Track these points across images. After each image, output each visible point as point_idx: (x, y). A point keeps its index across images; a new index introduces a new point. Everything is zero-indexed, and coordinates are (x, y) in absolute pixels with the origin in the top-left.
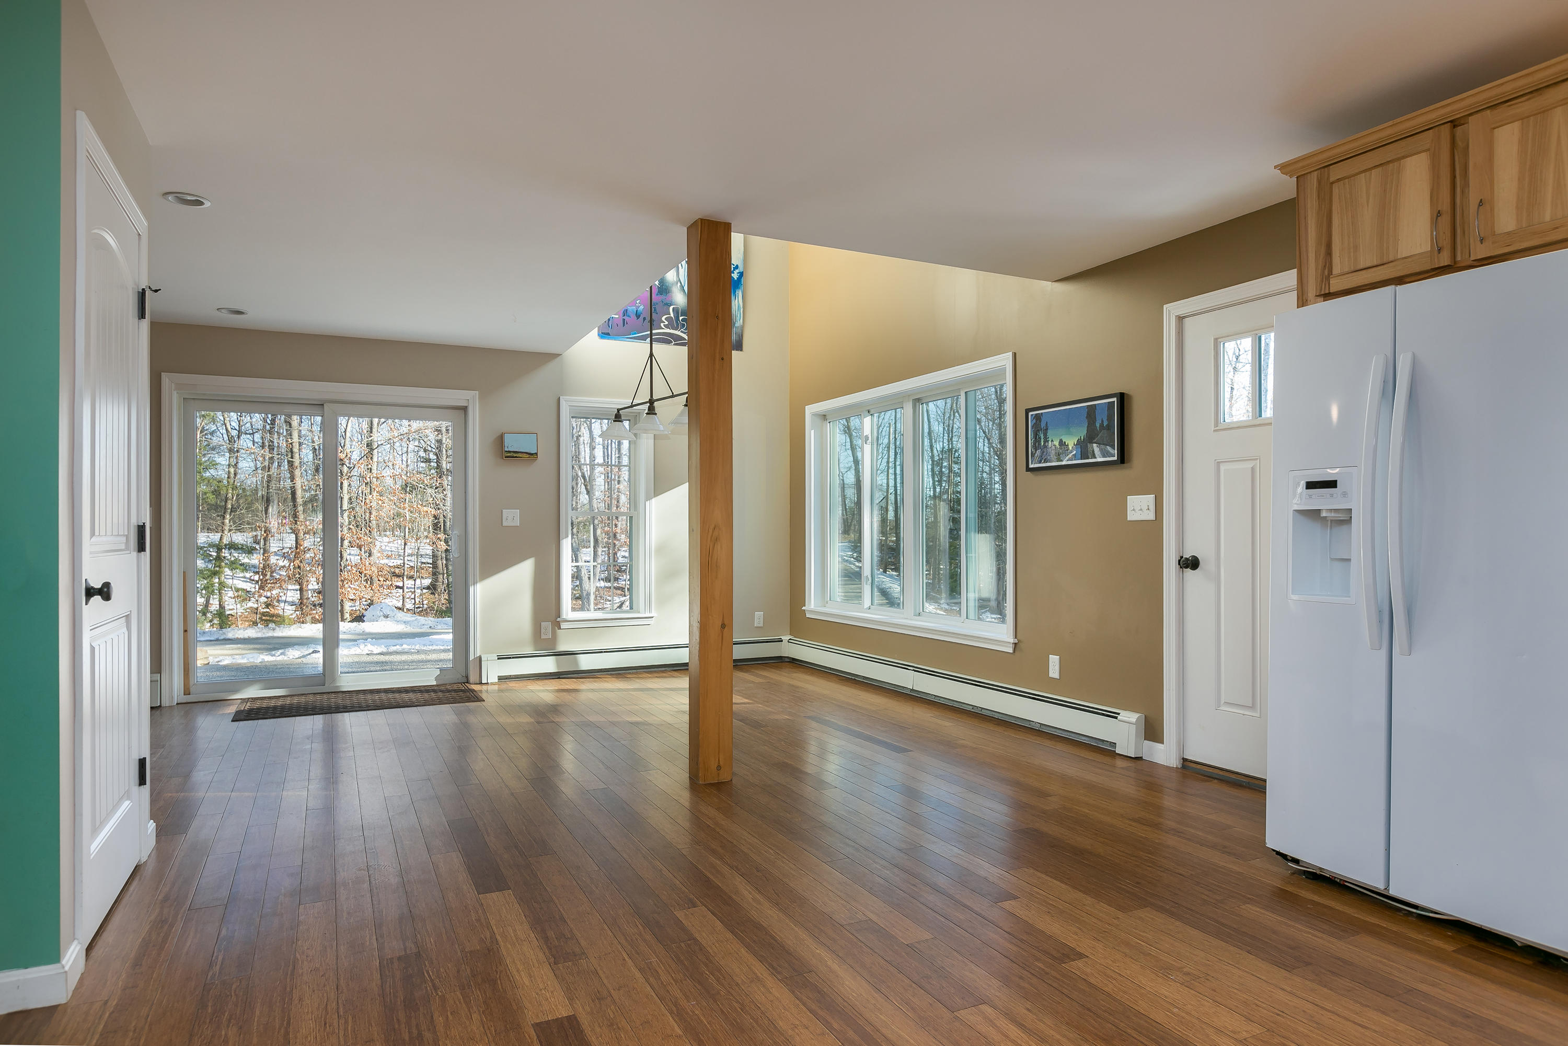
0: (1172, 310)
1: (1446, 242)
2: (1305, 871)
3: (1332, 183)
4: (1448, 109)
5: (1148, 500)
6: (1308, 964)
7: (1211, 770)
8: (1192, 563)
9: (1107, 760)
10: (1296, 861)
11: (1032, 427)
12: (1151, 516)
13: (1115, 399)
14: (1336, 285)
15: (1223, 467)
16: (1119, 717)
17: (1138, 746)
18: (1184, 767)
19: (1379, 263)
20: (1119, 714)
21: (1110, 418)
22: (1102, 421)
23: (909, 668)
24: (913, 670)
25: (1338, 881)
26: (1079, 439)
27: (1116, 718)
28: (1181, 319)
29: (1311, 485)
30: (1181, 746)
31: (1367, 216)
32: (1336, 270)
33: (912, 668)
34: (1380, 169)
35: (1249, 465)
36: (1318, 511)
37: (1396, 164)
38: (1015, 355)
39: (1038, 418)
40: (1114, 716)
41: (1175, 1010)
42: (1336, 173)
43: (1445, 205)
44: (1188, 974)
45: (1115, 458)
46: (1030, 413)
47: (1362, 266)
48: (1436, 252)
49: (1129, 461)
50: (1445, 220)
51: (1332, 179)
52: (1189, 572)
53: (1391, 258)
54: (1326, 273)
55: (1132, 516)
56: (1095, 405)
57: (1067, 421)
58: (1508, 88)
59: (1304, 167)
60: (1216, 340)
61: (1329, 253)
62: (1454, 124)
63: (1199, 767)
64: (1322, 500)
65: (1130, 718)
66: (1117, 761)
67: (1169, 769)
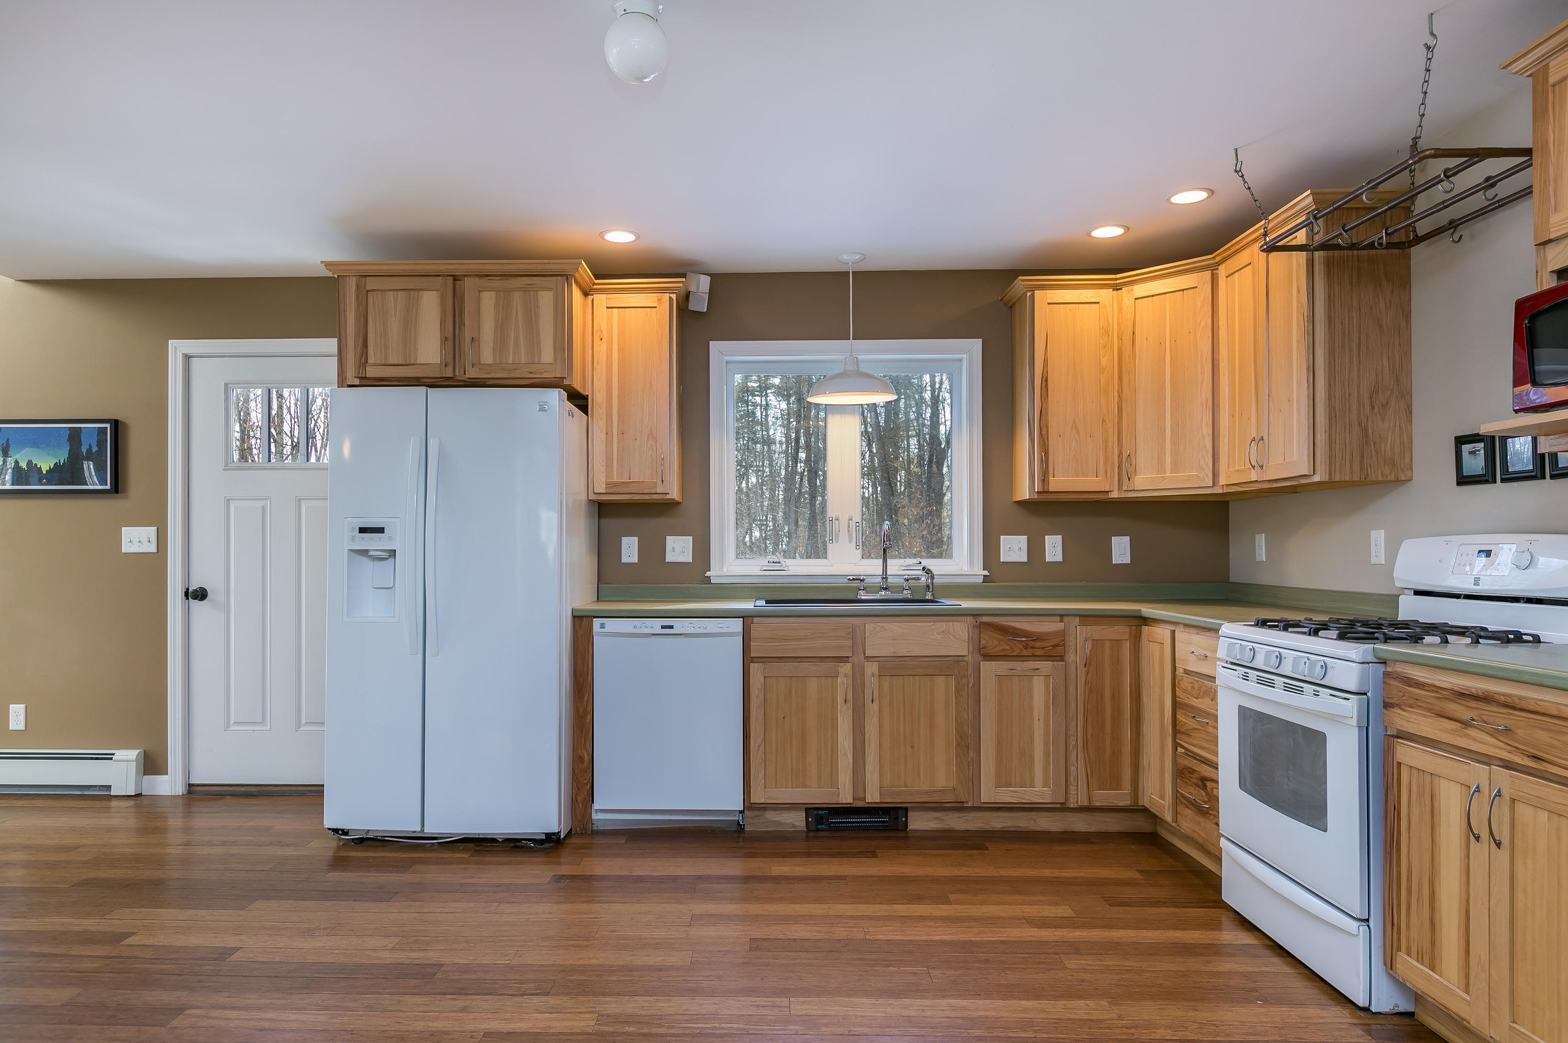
0: (177, 348)
1: (450, 361)
2: (353, 839)
3: (368, 291)
4: (451, 267)
5: (151, 532)
6: (397, 893)
7: (220, 789)
8: (201, 595)
9: (104, 803)
10: (345, 832)
12: (152, 548)
13: (108, 425)
14: (371, 372)
15: (232, 505)
16: (114, 757)
17: (138, 783)
18: (189, 792)
19: (404, 363)
20: (113, 754)
21: (101, 444)
22: (90, 446)
25: (380, 838)
26: (57, 463)
27: (111, 759)
28: (187, 358)
29: (362, 530)
30: (187, 773)
31: (395, 326)
32: (371, 360)
34: (404, 292)
35: (261, 503)
36: (367, 551)
37: (416, 293)
40: (109, 758)
41: (336, 951)
42: (371, 284)
43: (450, 335)
44: (324, 929)
45: (108, 487)
47: (391, 362)
48: (444, 366)
49: (124, 491)
50: (450, 344)
51: (368, 288)
52: (195, 604)
53: (412, 362)
54: (363, 360)
55: (126, 548)
56: (79, 428)
57: (38, 440)
58: (490, 267)
59: (345, 270)
60: (226, 385)
61: (365, 345)
62: (456, 278)
63: (206, 788)
64: (372, 542)
65: (128, 756)
66: (114, 803)
67: (175, 797)
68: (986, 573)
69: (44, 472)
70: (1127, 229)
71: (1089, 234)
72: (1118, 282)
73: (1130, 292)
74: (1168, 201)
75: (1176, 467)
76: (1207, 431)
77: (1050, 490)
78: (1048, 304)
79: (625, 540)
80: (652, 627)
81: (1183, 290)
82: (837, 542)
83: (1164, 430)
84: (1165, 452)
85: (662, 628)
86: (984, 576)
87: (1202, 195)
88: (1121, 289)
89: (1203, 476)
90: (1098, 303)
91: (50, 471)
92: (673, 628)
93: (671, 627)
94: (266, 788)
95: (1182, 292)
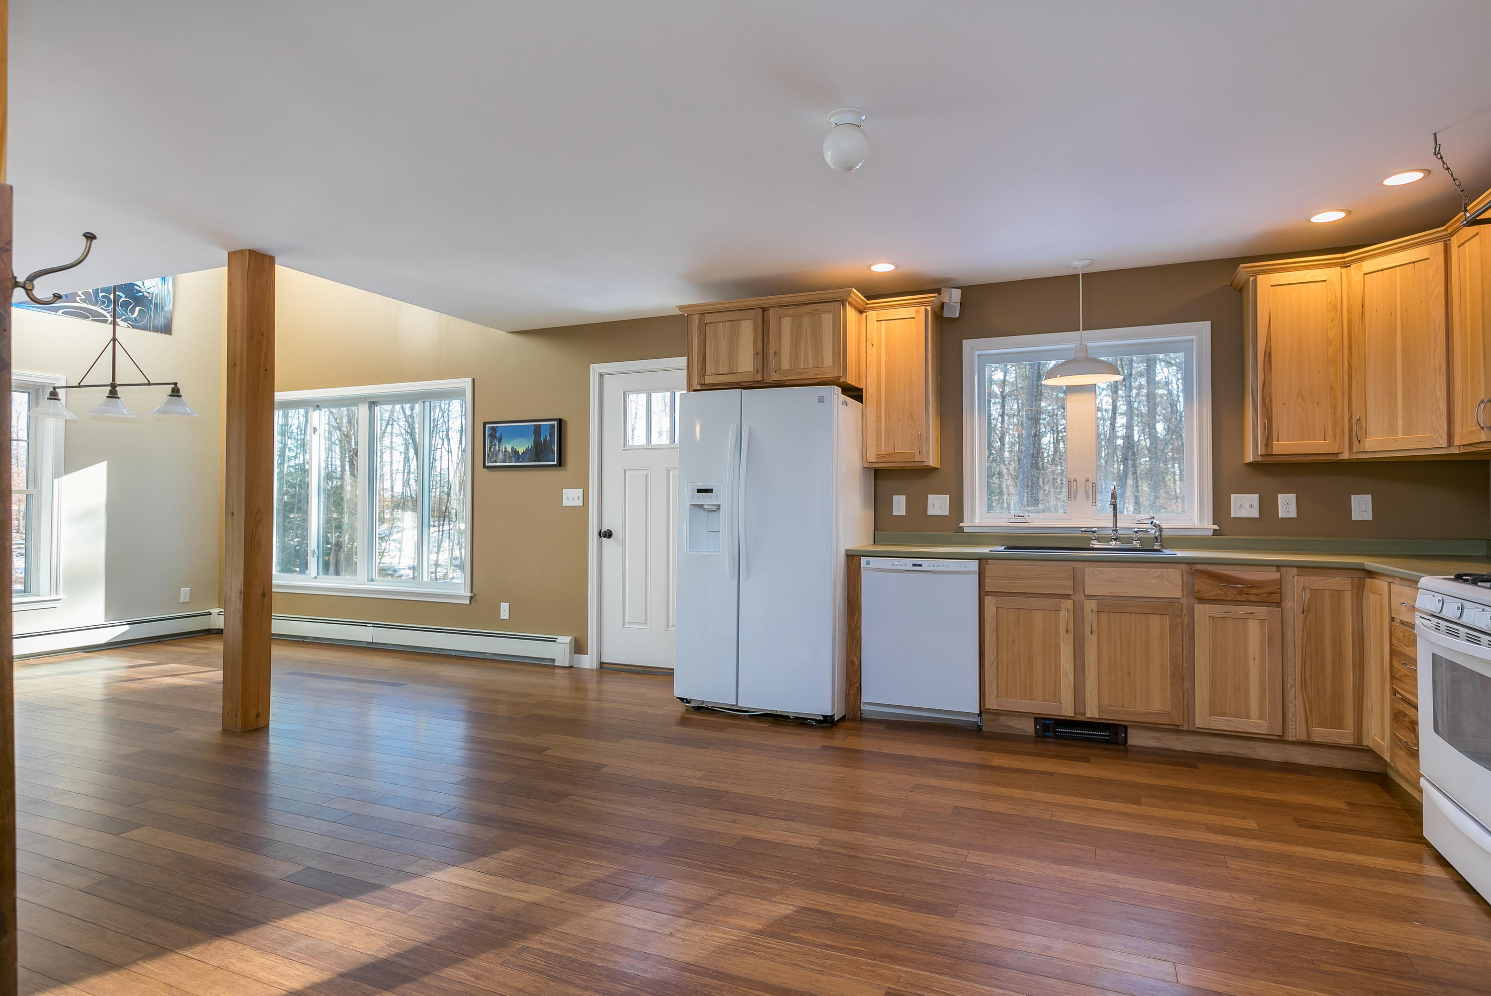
0: (596, 369)
1: (760, 369)
2: (693, 706)
3: (706, 324)
4: (761, 302)
5: (580, 492)
6: (712, 744)
7: (619, 667)
8: (609, 534)
9: (551, 670)
10: (688, 701)
11: (489, 436)
12: (580, 503)
13: (556, 423)
14: (708, 380)
15: (627, 474)
16: (557, 641)
17: (571, 659)
18: (601, 667)
19: (729, 372)
20: (557, 639)
21: (552, 435)
22: (546, 436)
23: (368, 625)
24: (372, 626)
25: (710, 708)
26: (527, 448)
27: (555, 641)
28: (601, 375)
29: (699, 491)
30: (600, 654)
31: (723, 346)
32: (708, 372)
33: (371, 625)
34: (730, 322)
35: (645, 472)
36: (703, 505)
37: (737, 322)
38: (473, 380)
39: (493, 429)
40: (554, 641)
41: (664, 775)
42: (708, 319)
43: (760, 351)
44: (661, 760)
45: (555, 463)
46: (487, 426)
47: (720, 373)
48: (756, 373)
49: (564, 465)
50: (760, 356)
51: (706, 322)
52: (605, 540)
53: (735, 372)
54: (703, 372)
55: (566, 503)
56: (540, 425)
57: (519, 433)
58: (786, 300)
59: (691, 310)
60: (624, 392)
61: (704, 362)
62: (764, 310)
63: (611, 666)
64: (704, 499)
65: (565, 640)
66: (557, 671)
67: (592, 670)
68: (1216, 527)
69: (520, 454)
70: (1349, 212)
71: (1308, 220)
72: (1346, 260)
73: (1359, 268)
74: (1381, 184)
75: (1408, 429)
76: (1441, 393)
77: (1274, 453)
78: (1272, 286)
79: (895, 498)
80: (906, 565)
81: (1414, 262)
82: (1075, 500)
83: (1396, 395)
84: (1397, 415)
85: (913, 566)
86: (1214, 530)
87: (1420, 175)
88: (1350, 266)
89: (1437, 437)
90: (1326, 281)
91: (524, 453)
92: (921, 566)
93: (921, 565)
94: (647, 669)
95: (1413, 264)
